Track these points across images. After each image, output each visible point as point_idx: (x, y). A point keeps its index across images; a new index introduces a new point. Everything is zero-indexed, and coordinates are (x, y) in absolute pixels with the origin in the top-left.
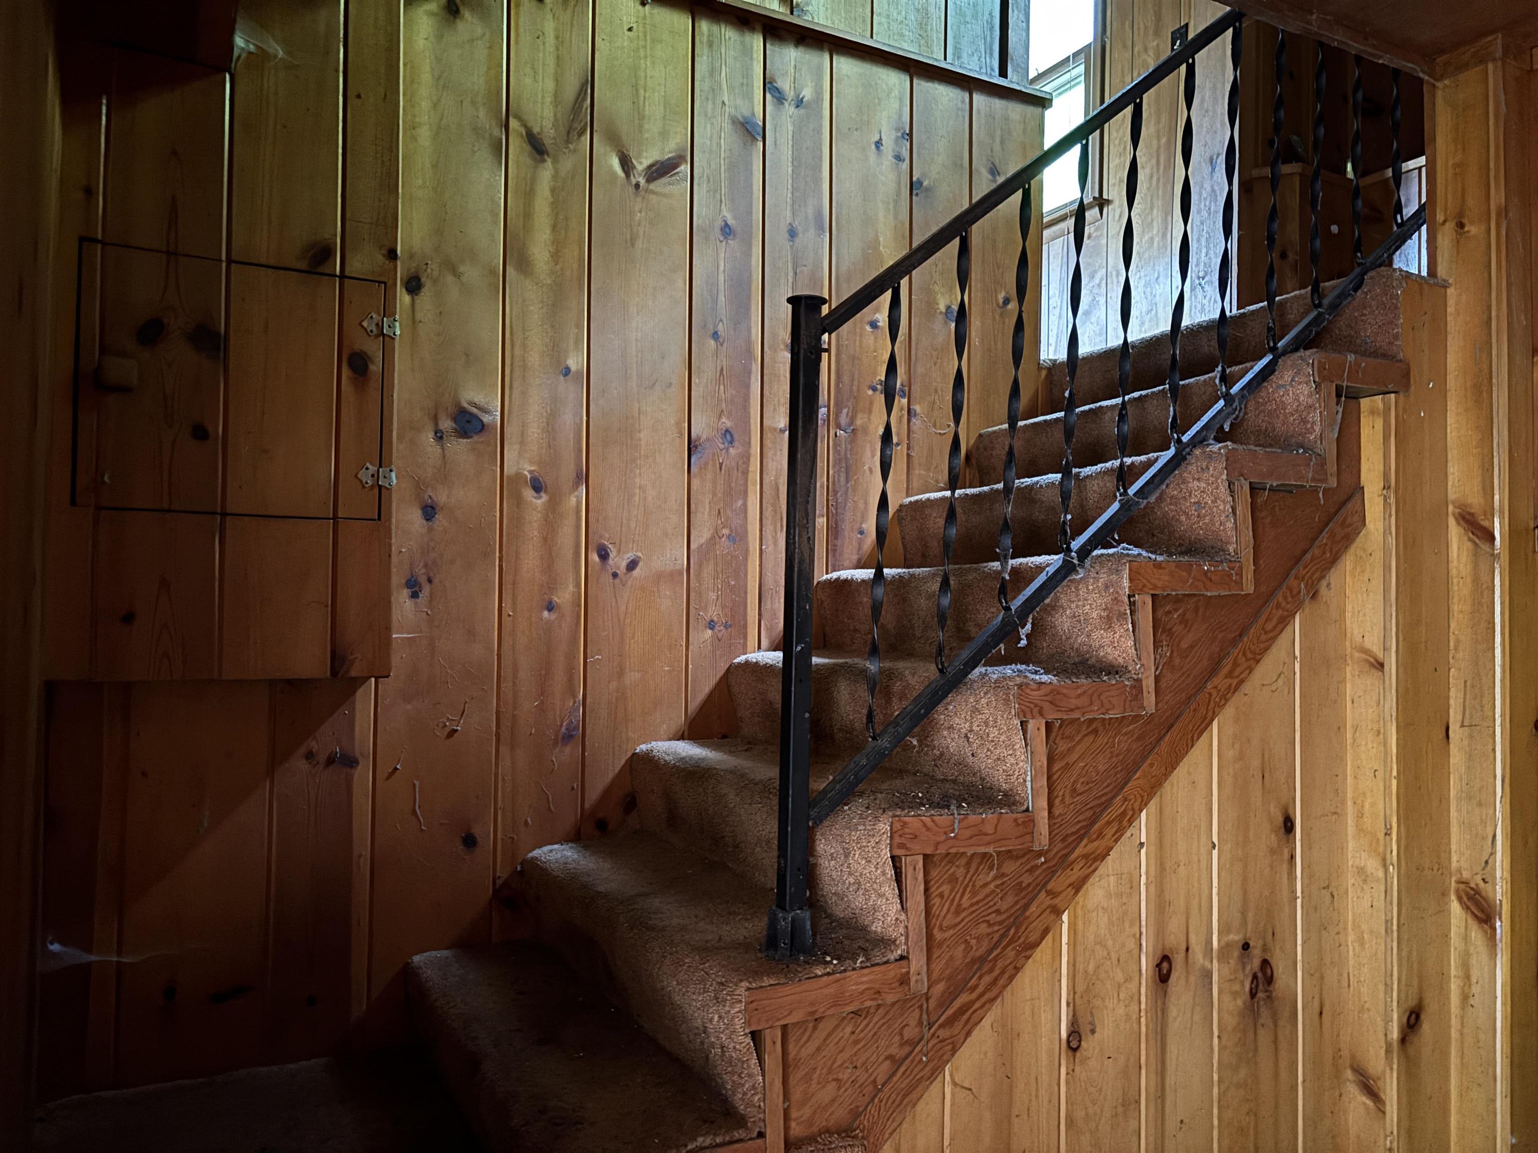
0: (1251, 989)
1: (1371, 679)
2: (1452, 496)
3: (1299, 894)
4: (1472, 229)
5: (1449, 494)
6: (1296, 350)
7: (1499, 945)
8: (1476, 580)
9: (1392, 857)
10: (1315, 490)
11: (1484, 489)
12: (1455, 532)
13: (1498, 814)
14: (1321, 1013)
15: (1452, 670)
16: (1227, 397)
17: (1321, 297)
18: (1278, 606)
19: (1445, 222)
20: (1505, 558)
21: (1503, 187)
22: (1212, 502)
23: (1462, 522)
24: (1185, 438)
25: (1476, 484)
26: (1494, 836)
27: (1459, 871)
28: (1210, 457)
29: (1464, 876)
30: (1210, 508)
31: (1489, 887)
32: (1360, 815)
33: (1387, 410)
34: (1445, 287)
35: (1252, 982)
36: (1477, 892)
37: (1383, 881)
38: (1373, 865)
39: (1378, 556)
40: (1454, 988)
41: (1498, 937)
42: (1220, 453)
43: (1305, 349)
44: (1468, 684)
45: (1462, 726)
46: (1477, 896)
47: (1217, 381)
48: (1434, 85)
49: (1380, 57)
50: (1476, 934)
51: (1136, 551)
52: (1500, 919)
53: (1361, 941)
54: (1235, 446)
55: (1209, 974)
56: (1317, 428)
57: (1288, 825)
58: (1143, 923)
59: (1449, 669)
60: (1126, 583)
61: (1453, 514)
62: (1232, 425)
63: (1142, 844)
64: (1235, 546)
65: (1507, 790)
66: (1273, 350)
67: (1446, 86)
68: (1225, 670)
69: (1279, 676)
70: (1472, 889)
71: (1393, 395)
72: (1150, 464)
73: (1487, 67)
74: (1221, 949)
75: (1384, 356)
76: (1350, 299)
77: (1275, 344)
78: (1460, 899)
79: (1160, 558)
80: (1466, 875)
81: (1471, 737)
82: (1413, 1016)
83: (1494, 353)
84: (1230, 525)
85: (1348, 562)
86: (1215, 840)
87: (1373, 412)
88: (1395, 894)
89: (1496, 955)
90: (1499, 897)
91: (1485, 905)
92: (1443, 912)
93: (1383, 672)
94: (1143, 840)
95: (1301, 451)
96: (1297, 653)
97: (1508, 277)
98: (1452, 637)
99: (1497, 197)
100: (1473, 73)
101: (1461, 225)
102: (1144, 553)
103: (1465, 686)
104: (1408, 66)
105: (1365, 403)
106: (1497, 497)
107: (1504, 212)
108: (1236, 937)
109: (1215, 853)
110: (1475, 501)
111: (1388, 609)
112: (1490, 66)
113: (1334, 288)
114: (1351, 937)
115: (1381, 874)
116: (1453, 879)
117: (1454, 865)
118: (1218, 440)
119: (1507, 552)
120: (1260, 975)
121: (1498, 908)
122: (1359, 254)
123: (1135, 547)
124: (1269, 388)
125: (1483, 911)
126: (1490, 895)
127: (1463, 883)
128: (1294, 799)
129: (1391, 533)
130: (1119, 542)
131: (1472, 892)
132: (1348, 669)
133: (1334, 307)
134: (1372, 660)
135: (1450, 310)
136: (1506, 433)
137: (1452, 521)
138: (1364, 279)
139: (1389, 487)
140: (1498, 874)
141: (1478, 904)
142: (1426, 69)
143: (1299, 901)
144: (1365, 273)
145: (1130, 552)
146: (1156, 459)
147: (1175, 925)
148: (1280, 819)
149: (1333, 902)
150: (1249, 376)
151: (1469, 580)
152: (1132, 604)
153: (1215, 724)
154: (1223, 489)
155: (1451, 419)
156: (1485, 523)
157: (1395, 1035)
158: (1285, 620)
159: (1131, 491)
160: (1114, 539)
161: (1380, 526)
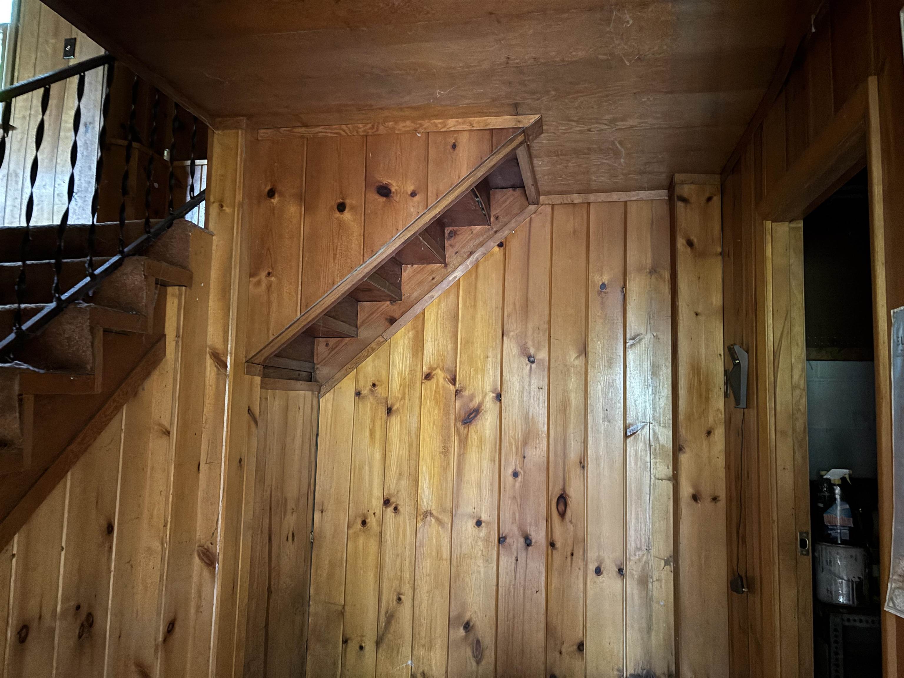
0: (79, 633)
1: (164, 441)
2: (209, 343)
3: (113, 569)
4: (228, 210)
5: (208, 341)
6: (134, 255)
7: (217, 577)
8: (217, 387)
9: (166, 538)
10: (141, 335)
11: (224, 341)
12: (209, 361)
13: (220, 508)
14: (120, 637)
15: (203, 434)
16: (92, 276)
17: (150, 227)
18: (114, 401)
19: (214, 202)
20: (231, 377)
21: (242, 192)
22: (79, 338)
23: (212, 357)
24: (64, 297)
25: (221, 339)
26: (218, 520)
27: (200, 540)
28: (80, 310)
29: (202, 542)
30: (77, 341)
31: (213, 546)
32: (151, 517)
33: (180, 294)
34: (213, 236)
35: (80, 629)
36: (207, 550)
37: (160, 553)
38: (156, 545)
39: (171, 373)
40: (193, 604)
41: (216, 572)
42: (87, 310)
43: (141, 255)
44: (210, 441)
45: (206, 463)
46: (208, 553)
47: (86, 265)
48: (214, 132)
49: (188, 109)
50: (206, 573)
51: (25, 366)
52: (218, 563)
53: (146, 589)
54: (96, 306)
55: (53, 630)
56: (144, 301)
57: (110, 529)
58: (11, 607)
59: (202, 433)
60: (17, 387)
61: (209, 353)
62: (94, 293)
63: (14, 555)
64: (91, 365)
65: (225, 496)
66: (122, 252)
67: (219, 134)
68: (79, 440)
69: (112, 441)
70: (205, 549)
71: (184, 288)
72: (38, 310)
73: (238, 132)
74: (62, 612)
75: (181, 266)
76: (165, 232)
77: (123, 249)
78: (199, 556)
79: (42, 371)
80: (203, 542)
81: (210, 468)
82: (171, 626)
83: (233, 273)
84: (89, 353)
85: (155, 375)
86: (64, 544)
87: (173, 295)
88: (166, 558)
89: (215, 582)
90: (218, 551)
91: (211, 556)
92: (190, 563)
93: (169, 436)
94: (15, 552)
95: (134, 313)
96: (123, 427)
97: (241, 237)
98: (204, 417)
99: (239, 197)
100: (232, 132)
101: (222, 206)
102: (31, 368)
103: (209, 442)
104: (203, 118)
105: (170, 289)
106: (229, 346)
107: (241, 205)
108: (73, 603)
109: (63, 553)
110: (219, 346)
111: (174, 402)
112: (240, 132)
113: (157, 223)
114: (141, 587)
115: (160, 549)
116: (197, 545)
117: (198, 537)
118: (85, 301)
119: (232, 374)
120: (85, 623)
121: (217, 556)
122: (171, 209)
123: (25, 363)
124: (118, 273)
125: (210, 560)
126: (214, 551)
127: (201, 546)
128: (114, 513)
129: (178, 361)
130: (13, 360)
131: (205, 551)
132: (151, 435)
133: (157, 235)
134: (164, 430)
135: (214, 247)
136: (235, 314)
137: (208, 356)
138: (173, 223)
139: (179, 337)
140: (219, 539)
141: (207, 557)
142: (210, 122)
143: (112, 573)
144: (173, 220)
145: (21, 366)
146: (42, 308)
147: (33, 604)
148: (105, 526)
149: (132, 570)
150: (107, 265)
151: (214, 386)
152: (21, 401)
153: (69, 474)
154: (86, 332)
155: (211, 304)
156: (223, 359)
157: (161, 639)
158: (118, 409)
159: (24, 327)
160: (10, 358)
161: (173, 356)
